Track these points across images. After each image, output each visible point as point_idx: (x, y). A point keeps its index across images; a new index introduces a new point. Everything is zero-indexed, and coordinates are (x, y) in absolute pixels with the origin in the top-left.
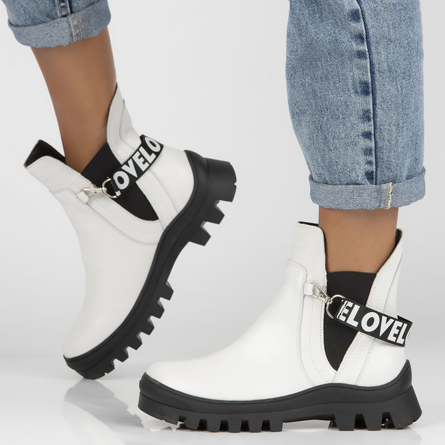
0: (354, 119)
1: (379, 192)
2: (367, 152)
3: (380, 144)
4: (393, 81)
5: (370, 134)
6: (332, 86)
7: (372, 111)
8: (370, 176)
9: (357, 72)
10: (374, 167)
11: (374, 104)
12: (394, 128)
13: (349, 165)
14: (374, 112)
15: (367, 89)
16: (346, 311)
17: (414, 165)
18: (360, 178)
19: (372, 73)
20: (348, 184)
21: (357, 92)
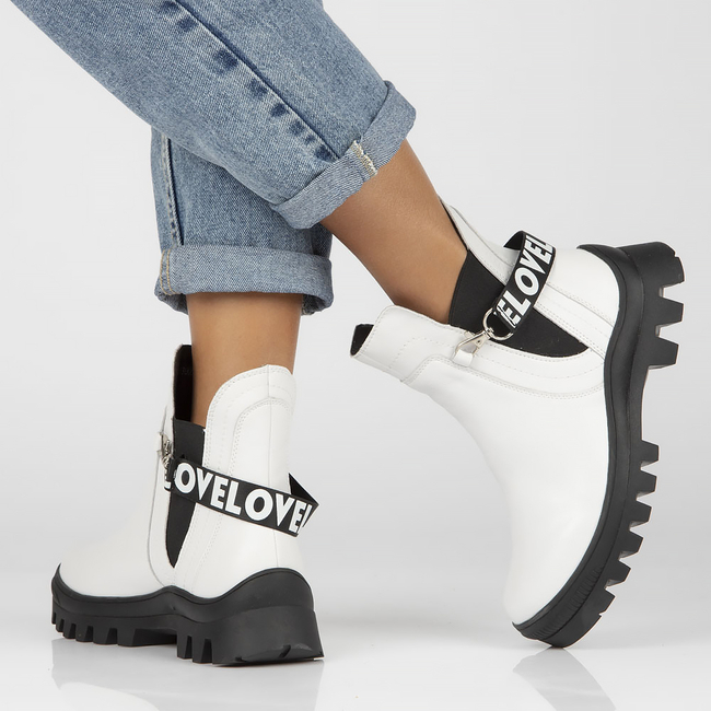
0: (245, 104)
1: (349, 163)
2: (296, 129)
3: (302, 109)
4: (254, 25)
5: (281, 106)
6: (187, 91)
7: (259, 79)
8: (324, 154)
9: (201, 51)
10: (320, 140)
11: (253, 68)
12: (302, 77)
13: (288, 162)
14: (261, 77)
15: (229, 59)
16: (509, 312)
17: (369, 97)
18: (313, 167)
19: (219, 35)
20: (307, 184)
21: (222, 72)
